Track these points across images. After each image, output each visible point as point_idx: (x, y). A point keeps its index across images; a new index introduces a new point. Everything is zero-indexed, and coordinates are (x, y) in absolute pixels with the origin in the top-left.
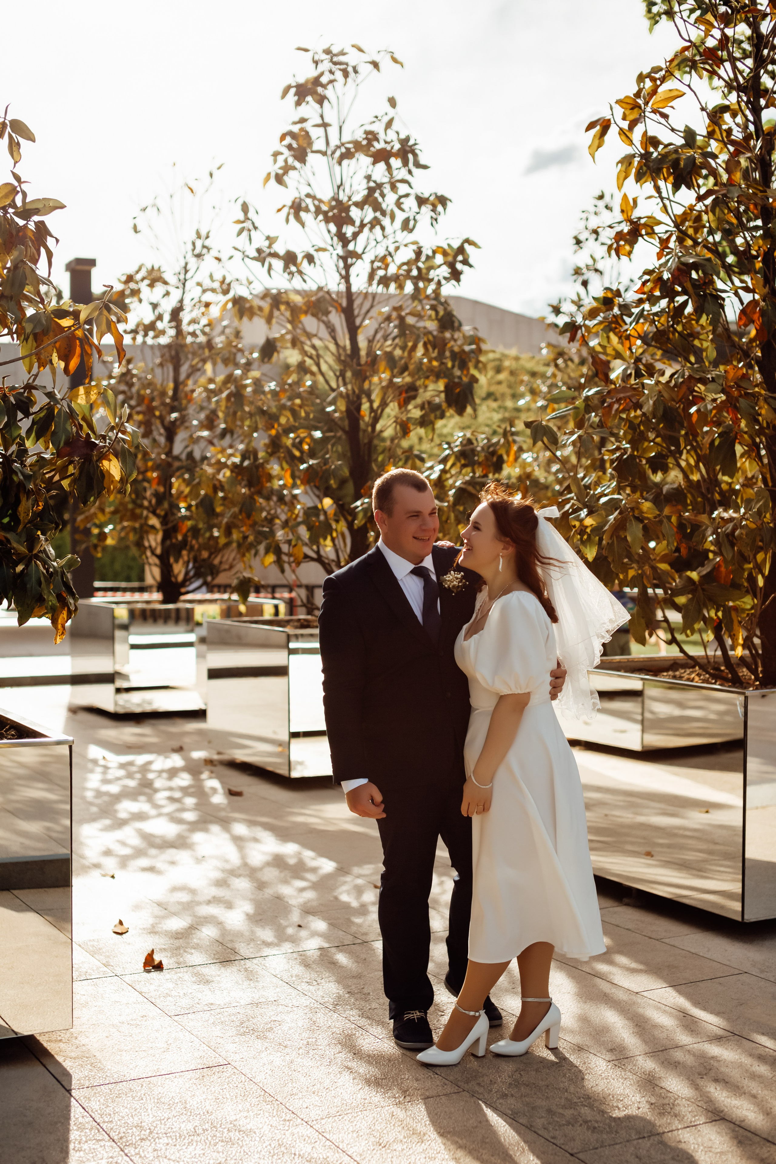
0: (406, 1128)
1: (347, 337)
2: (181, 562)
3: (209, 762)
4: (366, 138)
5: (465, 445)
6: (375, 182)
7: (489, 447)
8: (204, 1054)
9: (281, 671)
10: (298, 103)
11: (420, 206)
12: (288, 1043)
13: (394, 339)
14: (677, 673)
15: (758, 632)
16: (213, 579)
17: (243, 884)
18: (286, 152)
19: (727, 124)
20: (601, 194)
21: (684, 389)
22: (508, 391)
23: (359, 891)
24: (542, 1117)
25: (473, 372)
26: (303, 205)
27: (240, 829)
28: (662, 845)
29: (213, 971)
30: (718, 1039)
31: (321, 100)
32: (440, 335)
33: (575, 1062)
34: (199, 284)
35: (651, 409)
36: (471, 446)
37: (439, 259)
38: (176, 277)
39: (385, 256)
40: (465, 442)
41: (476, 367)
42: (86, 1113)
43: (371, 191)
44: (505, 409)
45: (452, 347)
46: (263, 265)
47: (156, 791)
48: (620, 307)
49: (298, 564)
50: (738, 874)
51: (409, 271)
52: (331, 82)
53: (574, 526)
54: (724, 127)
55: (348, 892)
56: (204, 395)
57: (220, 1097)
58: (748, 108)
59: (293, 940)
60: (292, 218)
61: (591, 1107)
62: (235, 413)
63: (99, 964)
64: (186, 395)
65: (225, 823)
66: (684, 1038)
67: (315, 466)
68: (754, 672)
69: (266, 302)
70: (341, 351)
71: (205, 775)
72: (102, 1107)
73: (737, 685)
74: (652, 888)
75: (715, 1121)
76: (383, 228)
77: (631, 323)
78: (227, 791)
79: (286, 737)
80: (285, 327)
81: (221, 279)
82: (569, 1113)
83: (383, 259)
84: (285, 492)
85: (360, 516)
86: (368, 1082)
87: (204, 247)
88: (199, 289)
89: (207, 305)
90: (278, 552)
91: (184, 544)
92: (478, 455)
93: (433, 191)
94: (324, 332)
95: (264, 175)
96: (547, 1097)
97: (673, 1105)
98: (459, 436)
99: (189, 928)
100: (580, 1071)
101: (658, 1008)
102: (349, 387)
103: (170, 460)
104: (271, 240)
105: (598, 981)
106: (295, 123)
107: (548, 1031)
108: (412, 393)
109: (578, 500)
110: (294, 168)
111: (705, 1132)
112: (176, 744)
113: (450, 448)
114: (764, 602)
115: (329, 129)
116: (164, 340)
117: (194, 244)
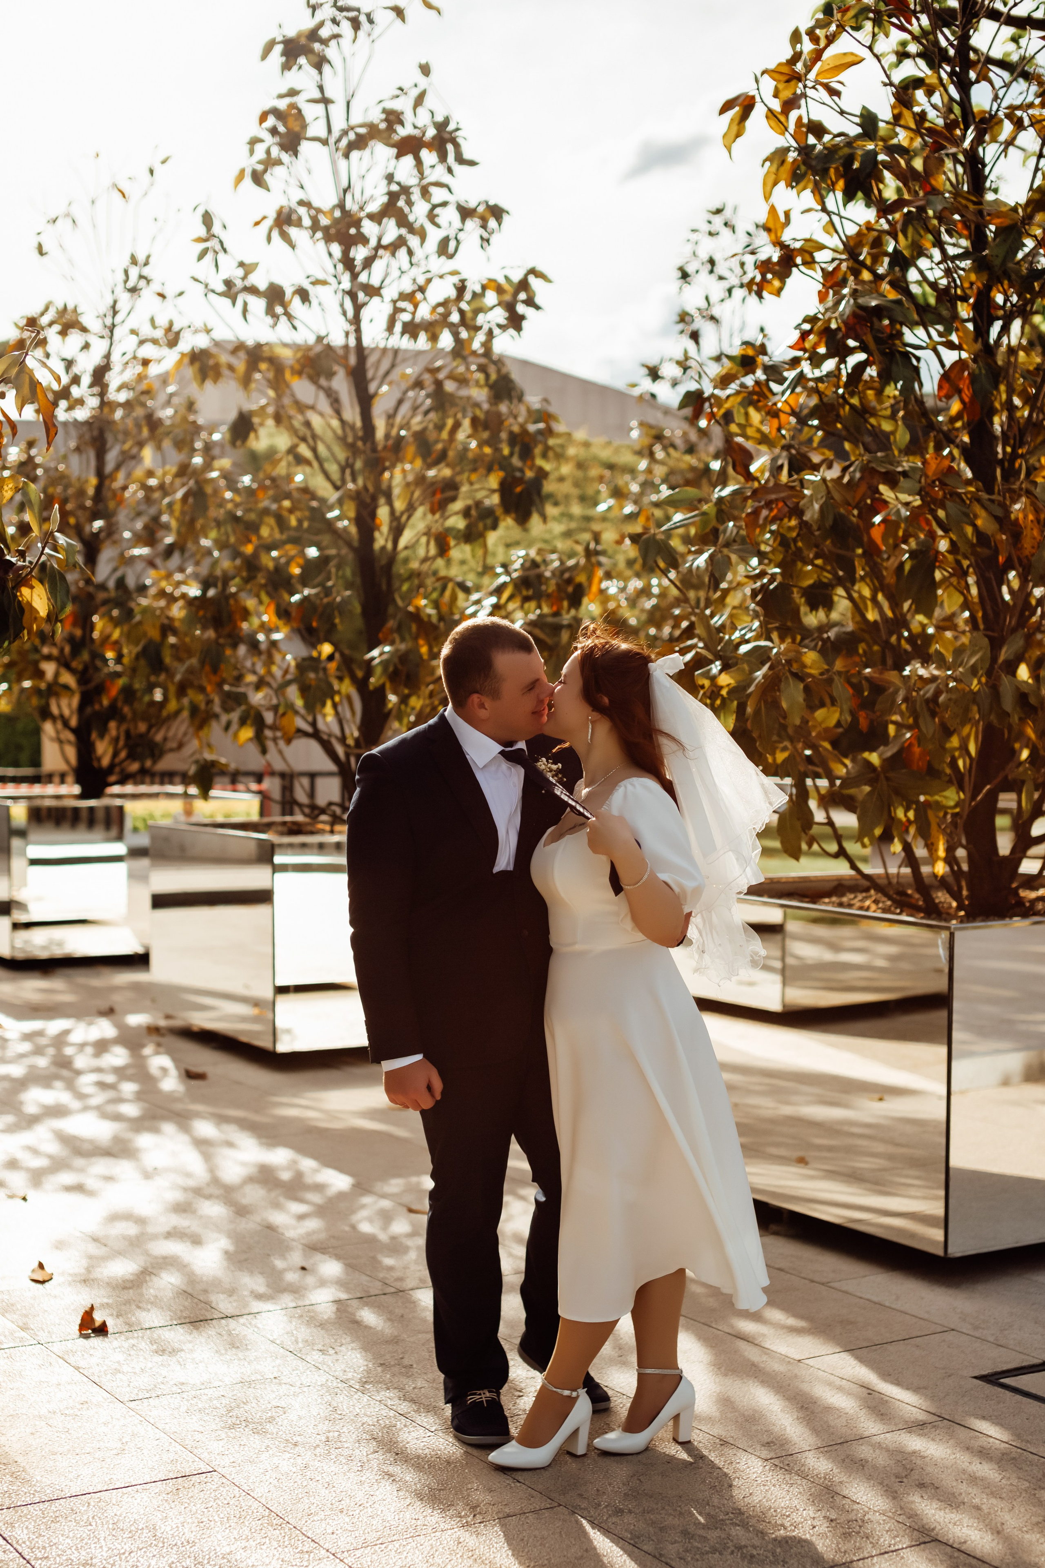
0: (479, 1561)
1: (357, 410)
2: (107, 739)
3: (154, 1030)
4: (386, 120)
5: (528, 569)
6: (399, 184)
7: (562, 573)
8: (176, 1457)
9: (263, 897)
10: (287, 67)
11: (463, 220)
12: (299, 1439)
13: (426, 413)
14: (845, 899)
15: (964, 841)
16: (155, 762)
17: (214, 1210)
18: (269, 139)
19: (919, 104)
20: (719, 206)
21: (863, 488)
22: (575, 492)
23: (386, 1217)
24: (676, 1542)
25: (539, 462)
26: (294, 217)
27: (205, 1128)
28: (820, 1148)
29: (177, 1336)
30: (918, 1427)
31: (320, 63)
32: (494, 408)
33: (717, 1462)
34: (133, 332)
35: (816, 516)
36: (537, 571)
37: (491, 298)
38: (100, 321)
39: (414, 292)
40: (528, 564)
41: (544, 456)
42: (9, 1546)
43: (393, 197)
44: (570, 517)
45: (511, 425)
46: (234, 304)
47: (78, 1073)
48: (767, 369)
49: (289, 741)
50: (938, 1188)
51: (448, 314)
52: (336, 36)
53: (703, 687)
54: (917, 109)
55: (370, 1220)
56: (141, 494)
57: (205, 1519)
58: (953, 82)
59: (295, 1290)
60: (275, 234)
61: (745, 1525)
62: (192, 521)
63: (14, 1327)
64: (115, 495)
65: (182, 1119)
66: (870, 1426)
67: (313, 599)
68: (956, 896)
69: (238, 358)
70: (348, 430)
71: (148, 1050)
72: (33, 1537)
73: (934, 916)
74: (811, 1209)
75: (925, 1543)
76: (410, 253)
77: (783, 393)
78: (183, 1072)
79: (269, 993)
80: (265, 395)
81: (167, 325)
82: (713, 1535)
83: (409, 297)
84: (261, 637)
85: (378, 671)
86: (420, 1496)
87: (141, 277)
88: (134, 339)
89: (146, 363)
90: (259, 724)
91: (113, 712)
92: (546, 584)
93: (483, 198)
94: (324, 404)
95: (235, 172)
96: (681, 1513)
97: (863, 1521)
98: (518, 556)
99: (142, 1272)
100: (726, 1475)
101: (830, 1384)
102: (360, 482)
103: (91, 589)
104: (247, 268)
105: (742, 1345)
106: (281, 96)
107: (676, 1418)
108: (450, 494)
109: (706, 647)
110: (279, 162)
111: (912, 1559)
112: (104, 1005)
113: (508, 573)
114: (973, 798)
115: (331, 107)
116: (81, 414)
117: (126, 272)
